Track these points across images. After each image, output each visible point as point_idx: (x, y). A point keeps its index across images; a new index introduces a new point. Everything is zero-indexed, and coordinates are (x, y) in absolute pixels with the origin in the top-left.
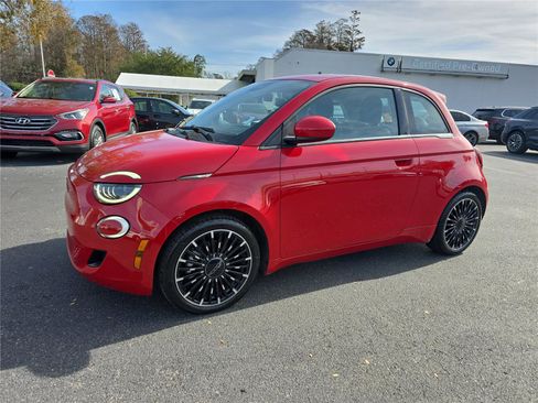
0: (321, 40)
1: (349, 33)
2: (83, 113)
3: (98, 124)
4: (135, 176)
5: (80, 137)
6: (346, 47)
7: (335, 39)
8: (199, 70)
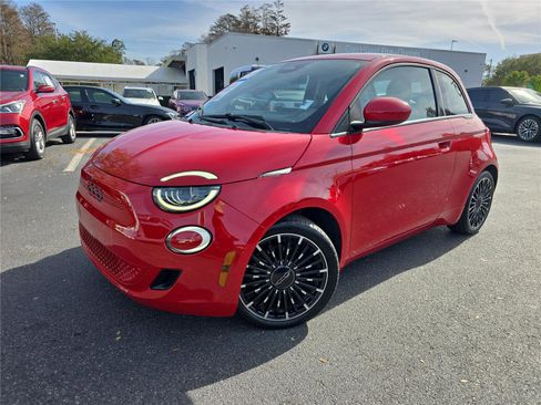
0: (247, 25)
1: (274, 18)
2: (20, 106)
3: (37, 117)
4: (210, 176)
5: (18, 134)
6: (272, 31)
7: (261, 25)
8: (119, 56)
